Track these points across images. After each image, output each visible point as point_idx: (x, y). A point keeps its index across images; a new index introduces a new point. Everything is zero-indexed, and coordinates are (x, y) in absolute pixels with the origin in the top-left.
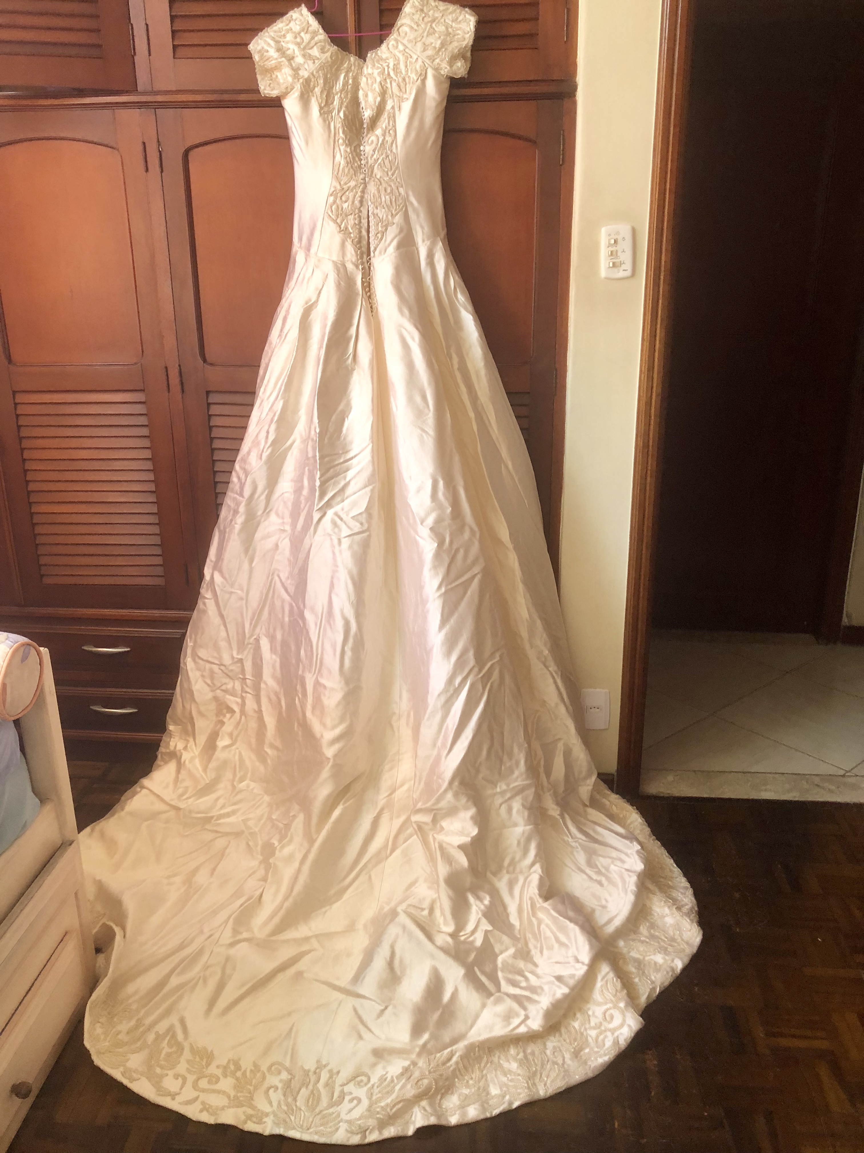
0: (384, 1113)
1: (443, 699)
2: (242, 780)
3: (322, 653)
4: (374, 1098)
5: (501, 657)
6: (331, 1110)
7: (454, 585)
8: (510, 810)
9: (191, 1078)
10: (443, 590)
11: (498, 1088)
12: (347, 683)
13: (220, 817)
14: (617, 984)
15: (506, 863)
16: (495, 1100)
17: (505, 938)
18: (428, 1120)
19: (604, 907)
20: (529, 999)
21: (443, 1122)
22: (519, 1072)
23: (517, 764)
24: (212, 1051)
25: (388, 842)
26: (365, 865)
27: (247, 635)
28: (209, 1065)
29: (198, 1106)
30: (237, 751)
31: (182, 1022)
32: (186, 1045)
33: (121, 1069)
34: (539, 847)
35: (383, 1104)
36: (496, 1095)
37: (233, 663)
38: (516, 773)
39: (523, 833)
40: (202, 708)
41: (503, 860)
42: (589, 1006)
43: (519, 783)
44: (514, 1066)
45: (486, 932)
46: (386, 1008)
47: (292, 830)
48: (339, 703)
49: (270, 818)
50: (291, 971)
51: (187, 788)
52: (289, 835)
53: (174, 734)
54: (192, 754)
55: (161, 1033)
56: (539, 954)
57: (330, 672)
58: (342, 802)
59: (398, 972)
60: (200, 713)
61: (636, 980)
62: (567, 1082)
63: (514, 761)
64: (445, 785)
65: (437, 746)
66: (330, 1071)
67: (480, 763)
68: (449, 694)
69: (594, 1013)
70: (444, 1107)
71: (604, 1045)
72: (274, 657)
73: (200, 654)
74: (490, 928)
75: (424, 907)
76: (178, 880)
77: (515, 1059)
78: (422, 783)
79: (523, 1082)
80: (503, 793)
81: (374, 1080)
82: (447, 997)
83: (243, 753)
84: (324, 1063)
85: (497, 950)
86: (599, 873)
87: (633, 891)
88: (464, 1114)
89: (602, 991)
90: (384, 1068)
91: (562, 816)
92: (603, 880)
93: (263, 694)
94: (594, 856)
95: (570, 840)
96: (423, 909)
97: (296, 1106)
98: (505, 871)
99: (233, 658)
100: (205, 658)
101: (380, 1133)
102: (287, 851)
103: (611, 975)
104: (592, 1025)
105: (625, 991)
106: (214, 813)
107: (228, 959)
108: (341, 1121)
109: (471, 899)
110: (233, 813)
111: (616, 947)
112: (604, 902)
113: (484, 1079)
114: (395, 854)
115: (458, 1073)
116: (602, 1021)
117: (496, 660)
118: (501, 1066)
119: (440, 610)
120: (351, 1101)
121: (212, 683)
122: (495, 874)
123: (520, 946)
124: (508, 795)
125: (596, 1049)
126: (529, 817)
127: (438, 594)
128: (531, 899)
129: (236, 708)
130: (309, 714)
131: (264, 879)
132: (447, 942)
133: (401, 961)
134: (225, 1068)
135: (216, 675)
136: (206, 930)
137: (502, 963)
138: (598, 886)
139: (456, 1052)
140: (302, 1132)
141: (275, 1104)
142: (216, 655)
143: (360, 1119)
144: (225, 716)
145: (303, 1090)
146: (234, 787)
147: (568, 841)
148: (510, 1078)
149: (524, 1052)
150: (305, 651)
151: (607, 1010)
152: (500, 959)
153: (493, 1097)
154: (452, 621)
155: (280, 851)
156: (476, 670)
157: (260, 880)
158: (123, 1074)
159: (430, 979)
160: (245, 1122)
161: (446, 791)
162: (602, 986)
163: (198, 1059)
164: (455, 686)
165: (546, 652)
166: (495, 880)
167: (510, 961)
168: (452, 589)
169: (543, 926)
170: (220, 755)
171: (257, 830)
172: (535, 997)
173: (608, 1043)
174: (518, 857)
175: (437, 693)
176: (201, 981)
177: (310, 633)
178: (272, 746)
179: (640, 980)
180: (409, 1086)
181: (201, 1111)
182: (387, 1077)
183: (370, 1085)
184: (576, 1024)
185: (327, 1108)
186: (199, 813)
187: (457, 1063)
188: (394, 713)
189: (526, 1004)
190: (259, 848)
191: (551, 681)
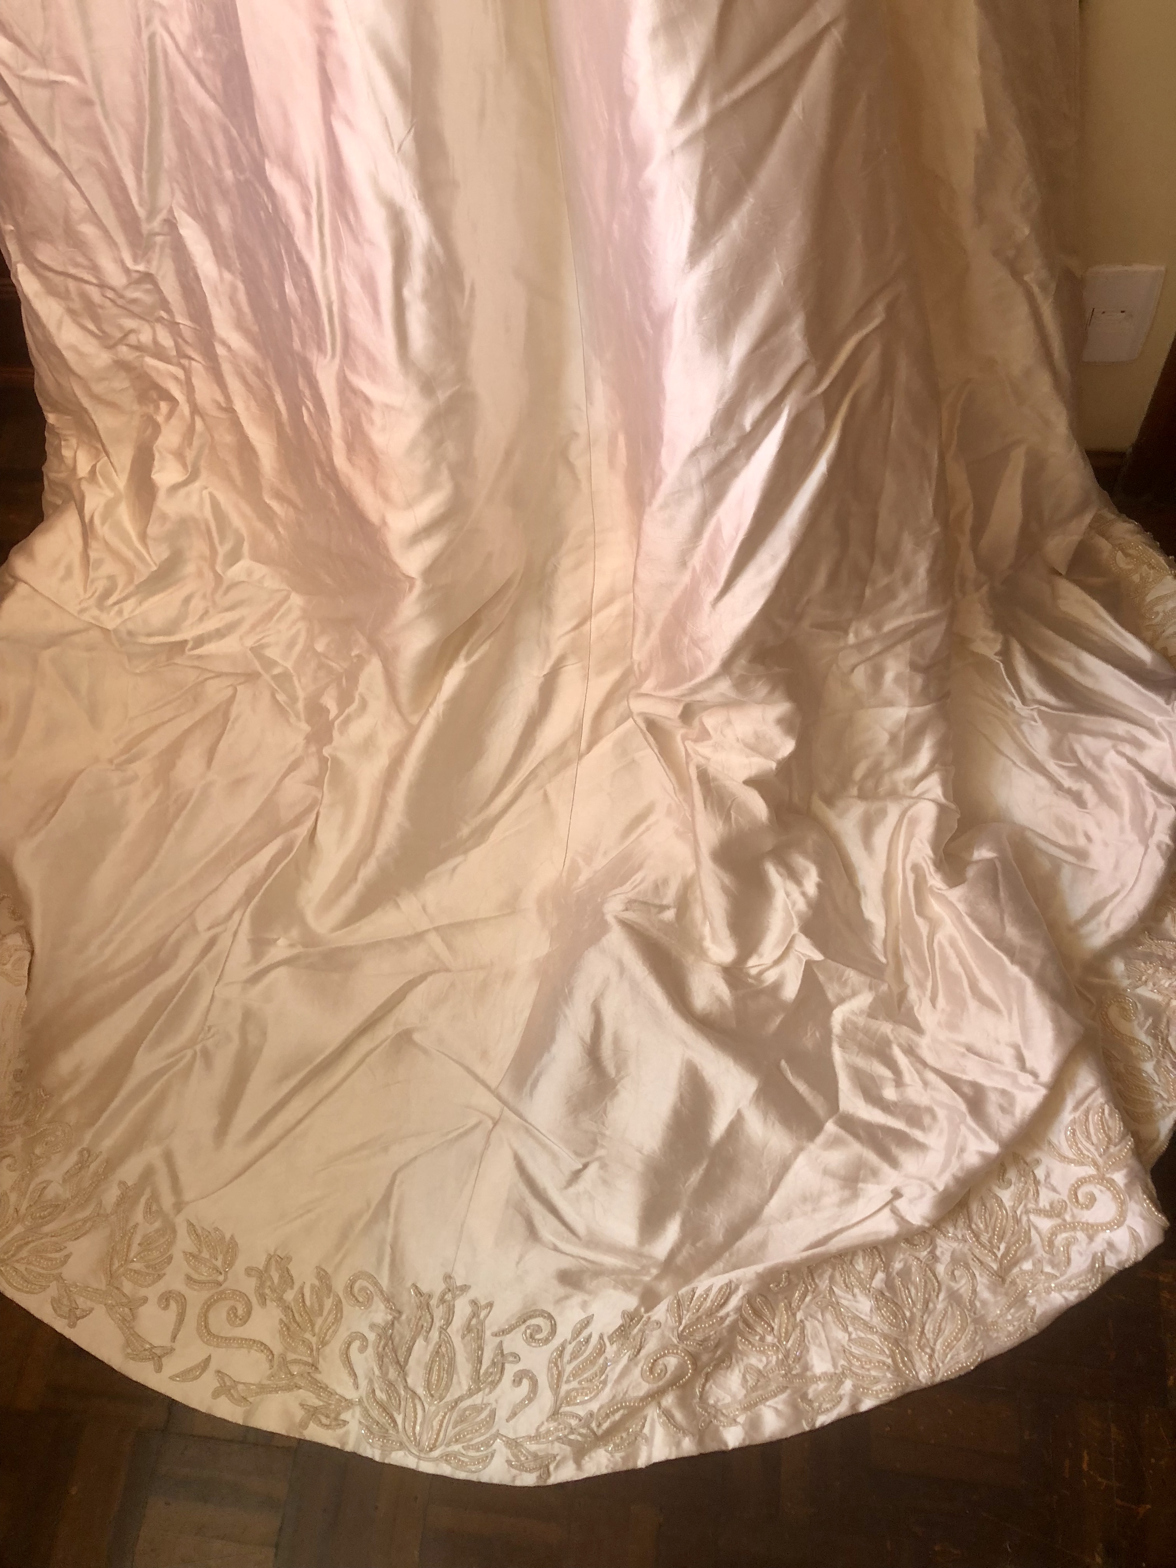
0: (584, 1431)
1: (706, 463)
2: (234, 557)
3: (343, 305)
4: (565, 1388)
5: (890, 308)
6: (477, 1399)
7: (741, 89)
8: (877, 675)
9: (196, 1298)
10: (703, 115)
11: (828, 1357)
12: (428, 387)
13: (200, 641)
14: (1110, 1123)
15: (859, 772)
16: (821, 1385)
17: (851, 975)
18: (678, 1444)
19: (1082, 855)
20: (903, 1140)
21: (712, 1447)
22: (876, 1320)
23: (907, 578)
24: (232, 1238)
25: (581, 726)
26: (533, 773)
27: (141, 212)
28: (231, 1265)
29: (209, 1380)
30: (205, 493)
31: (168, 1158)
32: (180, 1222)
33: (53, 1290)
34: (942, 746)
35: (581, 1411)
36: (825, 1374)
37: (129, 284)
38: (904, 596)
39: (908, 718)
40: (99, 388)
41: (851, 769)
42: (1037, 1154)
43: (908, 618)
44: (864, 1305)
45: (809, 965)
46: (585, 1166)
47: (361, 688)
48: (413, 446)
49: (309, 647)
50: (387, 1030)
51: (112, 578)
52: (357, 697)
53: (64, 432)
54: (110, 494)
55: (129, 1184)
56: (926, 1002)
57: (371, 359)
58: (464, 652)
59: (611, 1068)
60: (97, 399)
61: (1149, 1067)
62: (981, 1352)
63: (898, 572)
64: (713, 666)
65: (690, 565)
66: (474, 1303)
67: (808, 602)
68: (724, 450)
69: (1048, 1176)
70: (711, 1402)
71: (1069, 1261)
72: (227, 276)
73: (41, 257)
74: (817, 956)
75: (665, 902)
76: (143, 768)
77: (866, 1289)
78: (654, 635)
79: (882, 1352)
80: (862, 645)
81: (564, 1331)
82: (718, 1129)
83: (221, 497)
84: (459, 1283)
85: (831, 996)
86: (1080, 772)
87: (1164, 847)
88: (754, 1424)
89: (1074, 1133)
90: (584, 1305)
91: (1005, 654)
92: (1088, 791)
93: (226, 368)
94: (1071, 735)
95: (1018, 703)
96: (663, 908)
97: (406, 1387)
98: (854, 791)
99: (127, 271)
100: (60, 268)
101: (579, 1466)
102: (358, 729)
103: (1099, 1098)
104: (1041, 1205)
105: (1130, 1143)
106: (188, 633)
107: (248, 1015)
108: (497, 1435)
109: (774, 875)
110: (231, 628)
111: (1105, 975)
112: (1082, 841)
113: (798, 1331)
114: (597, 750)
115: (741, 1325)
116: (1066, 1199)
117: (876, 322)
118: (836, 1306)
119: (694, 192)
120: (517, 1381)
121: (98, 329)
122: (829, 800)
123: (884, 988)
124: (876, 648)
125: (1048, 1269)
126: (925, 688)
127: (682, 134)
128: (916, 868)
129: (177, 392)
130: (340, 460)
131: (317, 782)
132: (719, 1000)
133: (616, 1040)
134: (262, 1275)
135: (100, 311)
136: (202, 925)
137: (844, 1028)
138: (1074, 807)
139: (737, 1288)
140: (419, 1458)
141: (363, 1383)
142: (81, 260)
143: (537, 1437)
144: (157, 408)
145: (420, 1342)
146: (218, 578)
147: (1012, 703)
148: (854, 1336)
149: (887, 1268)
150: (296, 286)
151: (1082, 1181)
152: (839, 1016)
153: (816, 1379)
154: (736, 226)
155: (341, 733)
156: (811, 371)
157: (308, 783)
158: (56, 1303)
159: (682, 1098)
160: (304, 1425)
161: (716, 677)
162: (1074, 1121)
163: (205, 1255)
164: (741, 427)
165: (1025, 231)
166: (830, 816)
167: (861, 1021)
168: (735, 105)
169: (940, 937)
170: (165, 504)
171: (289, 665)
172: (917, 1134)
173: (1080, 1262)
174: (887, 762)
175: (686, 449)
176: (199, 1064)
177: (296, 239)
178: (279, 496)
179: (1156, 1069)
180: (636, 1372)
181: (216, 1394)
182: (590, 1336)
183: (556, 1342)
184: (1006, 1196)
185: (471, 1393)
186: (149, 635)
187: (739, 1309)
188: (575, 435)
189: (895, 1150)
190: (300, 705)
191: (1022, 310)
